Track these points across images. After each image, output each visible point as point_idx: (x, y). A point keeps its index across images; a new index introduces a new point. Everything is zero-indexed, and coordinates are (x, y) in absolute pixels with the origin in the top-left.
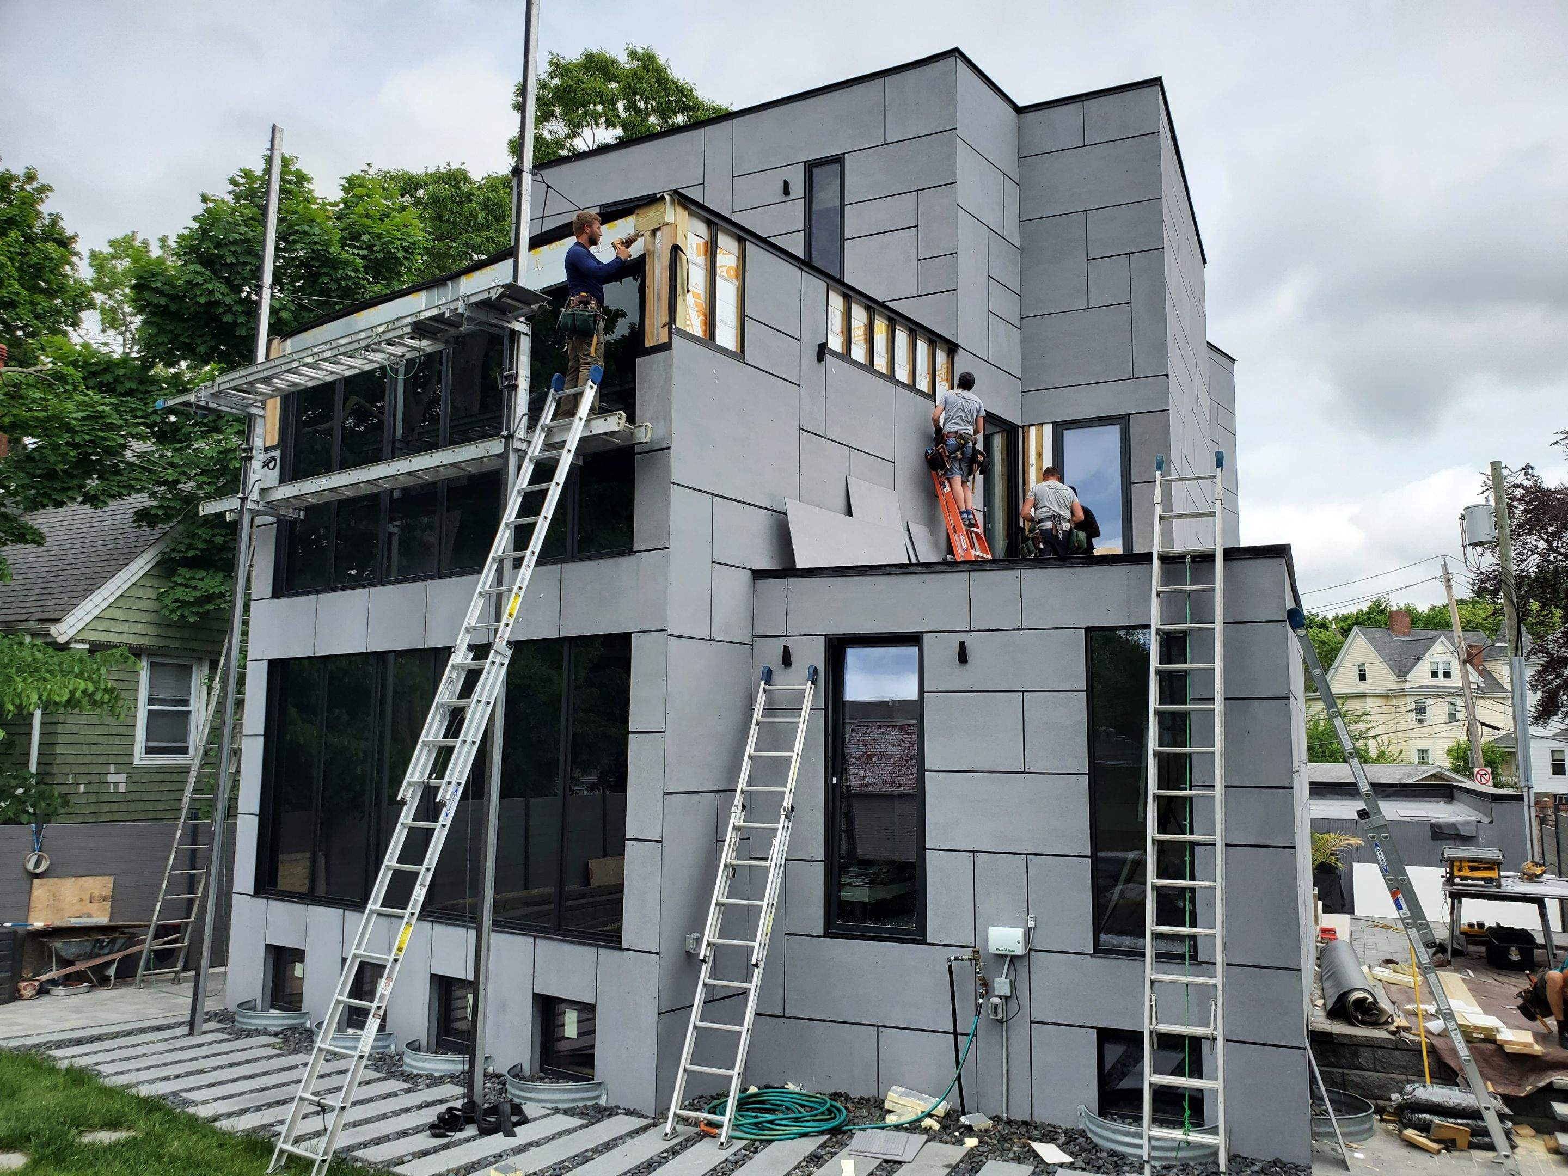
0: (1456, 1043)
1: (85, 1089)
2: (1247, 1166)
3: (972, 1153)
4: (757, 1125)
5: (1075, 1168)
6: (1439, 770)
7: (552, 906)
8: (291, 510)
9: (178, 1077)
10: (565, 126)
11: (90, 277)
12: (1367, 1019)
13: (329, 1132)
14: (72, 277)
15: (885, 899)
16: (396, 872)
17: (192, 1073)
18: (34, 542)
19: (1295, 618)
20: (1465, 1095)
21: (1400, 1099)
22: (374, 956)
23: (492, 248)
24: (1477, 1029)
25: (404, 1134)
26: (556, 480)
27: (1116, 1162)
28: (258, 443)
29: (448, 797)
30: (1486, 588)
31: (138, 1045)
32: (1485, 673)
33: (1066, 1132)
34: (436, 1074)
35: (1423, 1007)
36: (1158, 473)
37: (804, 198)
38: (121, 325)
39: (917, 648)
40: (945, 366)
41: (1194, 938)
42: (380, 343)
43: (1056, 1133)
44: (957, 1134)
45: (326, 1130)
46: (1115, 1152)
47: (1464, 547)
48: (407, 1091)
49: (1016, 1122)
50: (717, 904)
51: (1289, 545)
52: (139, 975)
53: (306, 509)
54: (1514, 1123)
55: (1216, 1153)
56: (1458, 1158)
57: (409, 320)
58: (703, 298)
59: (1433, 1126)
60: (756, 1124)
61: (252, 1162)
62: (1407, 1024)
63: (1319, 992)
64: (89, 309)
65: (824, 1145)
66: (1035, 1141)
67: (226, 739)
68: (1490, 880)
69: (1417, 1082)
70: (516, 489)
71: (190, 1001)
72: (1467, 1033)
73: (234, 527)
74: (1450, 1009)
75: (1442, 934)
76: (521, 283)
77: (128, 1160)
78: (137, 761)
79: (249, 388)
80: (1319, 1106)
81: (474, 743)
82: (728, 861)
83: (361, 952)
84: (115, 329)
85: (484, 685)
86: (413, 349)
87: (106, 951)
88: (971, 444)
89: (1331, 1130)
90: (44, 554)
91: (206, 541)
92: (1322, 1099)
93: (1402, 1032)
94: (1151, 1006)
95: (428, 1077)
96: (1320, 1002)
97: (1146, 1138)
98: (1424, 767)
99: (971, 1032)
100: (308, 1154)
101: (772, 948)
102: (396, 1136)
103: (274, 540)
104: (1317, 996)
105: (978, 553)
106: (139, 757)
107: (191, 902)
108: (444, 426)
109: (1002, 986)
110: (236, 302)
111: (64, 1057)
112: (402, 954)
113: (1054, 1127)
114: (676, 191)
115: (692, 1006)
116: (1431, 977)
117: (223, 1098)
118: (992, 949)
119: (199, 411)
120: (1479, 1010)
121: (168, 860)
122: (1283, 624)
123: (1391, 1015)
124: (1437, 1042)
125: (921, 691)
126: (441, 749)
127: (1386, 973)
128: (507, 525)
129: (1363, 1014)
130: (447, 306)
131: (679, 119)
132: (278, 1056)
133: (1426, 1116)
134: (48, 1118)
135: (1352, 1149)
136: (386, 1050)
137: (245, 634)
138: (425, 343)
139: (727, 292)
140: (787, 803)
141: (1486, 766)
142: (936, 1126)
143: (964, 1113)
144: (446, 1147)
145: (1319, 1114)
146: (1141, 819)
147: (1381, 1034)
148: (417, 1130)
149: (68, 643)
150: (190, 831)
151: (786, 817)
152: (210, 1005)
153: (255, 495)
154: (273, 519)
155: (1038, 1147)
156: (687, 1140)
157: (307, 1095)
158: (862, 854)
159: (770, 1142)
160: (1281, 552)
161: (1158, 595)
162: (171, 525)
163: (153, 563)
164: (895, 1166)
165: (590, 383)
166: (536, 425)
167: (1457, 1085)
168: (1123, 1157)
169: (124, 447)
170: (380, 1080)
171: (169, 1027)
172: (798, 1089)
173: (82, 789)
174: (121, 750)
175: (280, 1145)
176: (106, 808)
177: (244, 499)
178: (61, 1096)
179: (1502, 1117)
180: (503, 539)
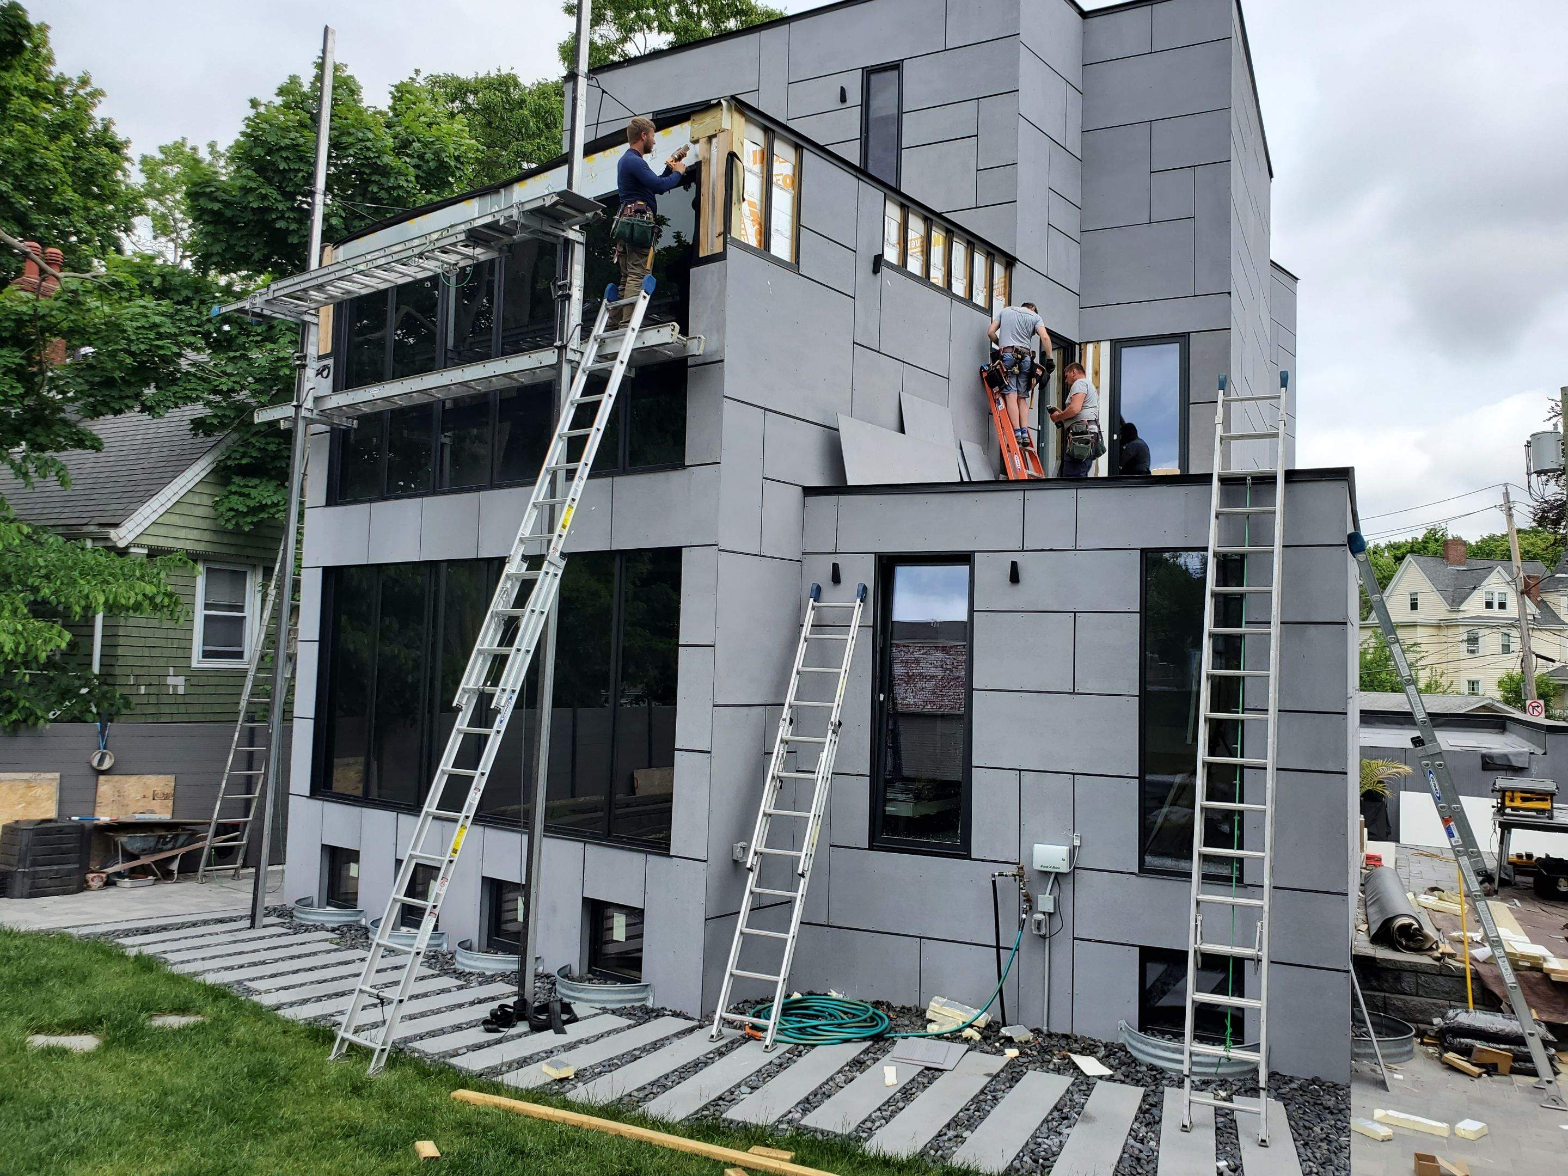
0: (1503, 970)
1: (153, 976)
2: (1286, 1083)
3: (1011, 1064)
4: (801, 1030)
5: (1115, 1081)
6: (1490, 701)
7: (600, 814)
8: (344, 419)
9: (241, 967)
10: (617, 30)
11: (141, 183)
12: (1412, 944)
13: (388, 1023)
14: (123, 182)
15: (928, 815)
16: (451, 776)
17: (255, 964)
18: (93, 447)
19: (1355, 543)
20: (1508, 1021)
21: (1442, 1023)
22: (429, 857)
23: (543, 155)
24: (1524, 957)
25: (458, 1028)
26: (608, 391)
27: (1155, 1076)
28: (312, 350)
29: (502, 704)
30: (1548, 517)
31: (203, 936)
32: (1542, 605)
33: (1106, 1046)
34: (488, 973)
35: (1469, 934)
36: (1221, 392)
37: (861, 105)
38: (172, 232)
39: (968, 567)
40: (1003, 280)
41: (1241, 860)
42: (433, 250)
43: (1097, 1046)
44: (997, 1044)
45: (384, 1022)
46: (1154, 1066)
47: (1529, 474)
48: (460, 988)
49: (1056, 1035)
50: (765, 814)
51: (1353, 468)
52: (201, 870)
53: (358, 418)
54: (1557, 1050)
55: (1256, 1071)
56: (1500, 1082)
57: (463, 227)
58: (758, 207)
59: (1475, 1050)
60: (799, 1029)
61: (314, 1048)
62: (1452, 951)
63: (1363, 917)
64: (141, 214)
65: (866, 1051)
66: (1075, 1053)
67: (282, 644)
68: (1541, 811)
69: (1460, 1007)
70: (569, 401)
71: (251, 896)
72: (1514, 960)
73: (288, 436)
74: (1498, 936)
75: (1491, 864)
76: (575, 190)
77: (197, 1043)
78: (194, 664)
79: (301, 296)
80: (1359, 1028)
81: (528, 651)
82: (776, 772)
83: (417, 853)
84: (166, 235)
85: (538, 596)
86: (467, 257)
87: (170, 846)
88: (1028, 358)
89: (1372, 1051)
90: (102, 459)
91: (260, 449)
92: (1364, 1022)
93: (1447, 959)
94: (1196, 926)
95: (479, 975)
96: (1364, 927)
97: (1187, 1054)
98: (1475, 698)
99: (1014, 946)
100: (368, 1043)
101: (817, 859)
102: (450, 1030)
103: (328, 449)
104: (1360, 921)
105: (1032, 472)
106: (197, 661)
107: (248, 802)
108: (496, 337)
109: (1045, 902)
110: (288, 208)
111: (133, 946)
112: (457, 855)
113: (1094, 1041)
114: (733, 97)
115: (739, 913)
116: (1480, 905)
117: (285, 988)
118: (1037, 867)
119: (255, 319)
120: (1527, 939)
121: (227, 761)
122: (1344, 548)
123: (1436, 942)
124: (1482, 969)
125: (971, 611)
126: (496, 657)
127: (1431, 901)
128: (560, 436)
129: (1407, 940)
130: (501, 213)
131: (732, 24)
132: (335, 950)
133: (1468, 1041)
134: (120, 1002)
135: (1392, 1070)
136: (438, 949)
137: (299, 542)
138: (479, 251)
139: (782, 201)
140: (834, 718)
141: (1539, 698)
142: (977, 1037)
143: (1004, 1025)
144: (499, 1042)
145: (1359, 1036)
146: (1189, 741)
147: (1425, 960)
148: (471, 1025)
149: (127, 547)
150: (246, 732)
151: (834, 732)
152: (269, 901)
153: (309, 404)
154: (327, 428)
155: (1078, 1059)
156: (732, 1042)
157: (367, 988)
158: (906, 772)
159: (814, 1046)
160: (1344, 475)
161: (1217, 517)
162: (226, 433)
163: (208, 470)
164: (937, 1073)
165: (643, 293)
166: (588, 336)
167: (1501, 1011)
168: (1162, 1071)
169: (180, 355)
170: (433, 976)
171: (231, 920)
172: (840, 997)
173: (143, 690)
174: (180, 653)
175: (341, 1034)
176: (166, 709)
177: (298, 407)
178: (130, 982)
179: (1546, 1044)
180: (556, 451)
